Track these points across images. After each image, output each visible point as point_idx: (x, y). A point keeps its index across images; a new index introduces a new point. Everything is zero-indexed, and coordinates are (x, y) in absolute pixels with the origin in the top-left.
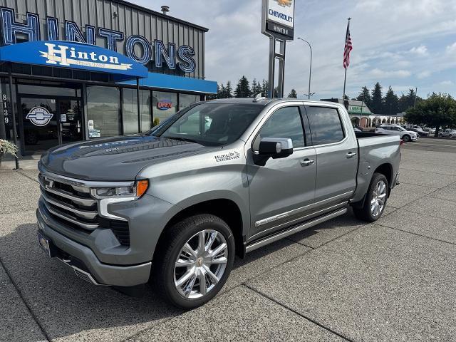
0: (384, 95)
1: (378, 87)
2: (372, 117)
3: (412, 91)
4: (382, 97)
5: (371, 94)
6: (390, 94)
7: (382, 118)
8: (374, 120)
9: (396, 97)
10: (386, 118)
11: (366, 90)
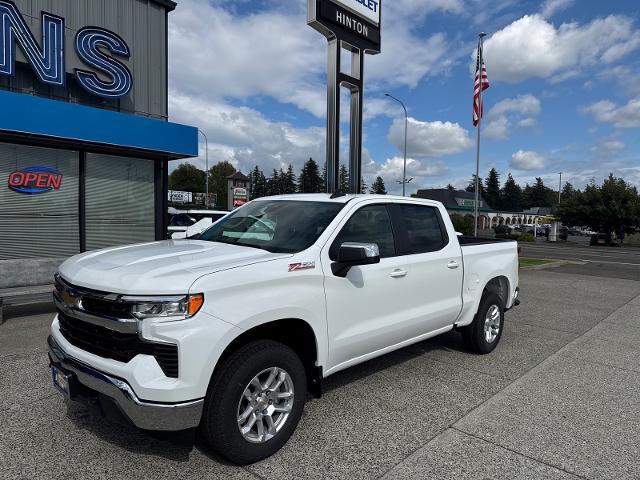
0: (502, 185)
1: (493, 176)
2: (492, 215)
3: (539, 180)
4: (500, 188)
5: (484, 184)
6: (511, 184)
7: (505, 216)
8: (495, 219)
9: (517, 188)
10: (511, 216)
11: (477, 180)
